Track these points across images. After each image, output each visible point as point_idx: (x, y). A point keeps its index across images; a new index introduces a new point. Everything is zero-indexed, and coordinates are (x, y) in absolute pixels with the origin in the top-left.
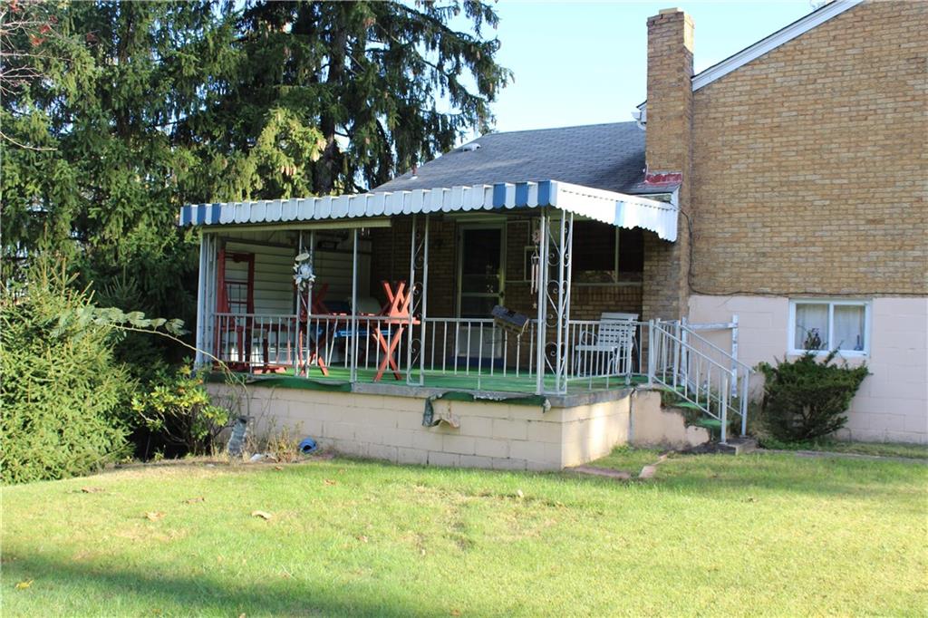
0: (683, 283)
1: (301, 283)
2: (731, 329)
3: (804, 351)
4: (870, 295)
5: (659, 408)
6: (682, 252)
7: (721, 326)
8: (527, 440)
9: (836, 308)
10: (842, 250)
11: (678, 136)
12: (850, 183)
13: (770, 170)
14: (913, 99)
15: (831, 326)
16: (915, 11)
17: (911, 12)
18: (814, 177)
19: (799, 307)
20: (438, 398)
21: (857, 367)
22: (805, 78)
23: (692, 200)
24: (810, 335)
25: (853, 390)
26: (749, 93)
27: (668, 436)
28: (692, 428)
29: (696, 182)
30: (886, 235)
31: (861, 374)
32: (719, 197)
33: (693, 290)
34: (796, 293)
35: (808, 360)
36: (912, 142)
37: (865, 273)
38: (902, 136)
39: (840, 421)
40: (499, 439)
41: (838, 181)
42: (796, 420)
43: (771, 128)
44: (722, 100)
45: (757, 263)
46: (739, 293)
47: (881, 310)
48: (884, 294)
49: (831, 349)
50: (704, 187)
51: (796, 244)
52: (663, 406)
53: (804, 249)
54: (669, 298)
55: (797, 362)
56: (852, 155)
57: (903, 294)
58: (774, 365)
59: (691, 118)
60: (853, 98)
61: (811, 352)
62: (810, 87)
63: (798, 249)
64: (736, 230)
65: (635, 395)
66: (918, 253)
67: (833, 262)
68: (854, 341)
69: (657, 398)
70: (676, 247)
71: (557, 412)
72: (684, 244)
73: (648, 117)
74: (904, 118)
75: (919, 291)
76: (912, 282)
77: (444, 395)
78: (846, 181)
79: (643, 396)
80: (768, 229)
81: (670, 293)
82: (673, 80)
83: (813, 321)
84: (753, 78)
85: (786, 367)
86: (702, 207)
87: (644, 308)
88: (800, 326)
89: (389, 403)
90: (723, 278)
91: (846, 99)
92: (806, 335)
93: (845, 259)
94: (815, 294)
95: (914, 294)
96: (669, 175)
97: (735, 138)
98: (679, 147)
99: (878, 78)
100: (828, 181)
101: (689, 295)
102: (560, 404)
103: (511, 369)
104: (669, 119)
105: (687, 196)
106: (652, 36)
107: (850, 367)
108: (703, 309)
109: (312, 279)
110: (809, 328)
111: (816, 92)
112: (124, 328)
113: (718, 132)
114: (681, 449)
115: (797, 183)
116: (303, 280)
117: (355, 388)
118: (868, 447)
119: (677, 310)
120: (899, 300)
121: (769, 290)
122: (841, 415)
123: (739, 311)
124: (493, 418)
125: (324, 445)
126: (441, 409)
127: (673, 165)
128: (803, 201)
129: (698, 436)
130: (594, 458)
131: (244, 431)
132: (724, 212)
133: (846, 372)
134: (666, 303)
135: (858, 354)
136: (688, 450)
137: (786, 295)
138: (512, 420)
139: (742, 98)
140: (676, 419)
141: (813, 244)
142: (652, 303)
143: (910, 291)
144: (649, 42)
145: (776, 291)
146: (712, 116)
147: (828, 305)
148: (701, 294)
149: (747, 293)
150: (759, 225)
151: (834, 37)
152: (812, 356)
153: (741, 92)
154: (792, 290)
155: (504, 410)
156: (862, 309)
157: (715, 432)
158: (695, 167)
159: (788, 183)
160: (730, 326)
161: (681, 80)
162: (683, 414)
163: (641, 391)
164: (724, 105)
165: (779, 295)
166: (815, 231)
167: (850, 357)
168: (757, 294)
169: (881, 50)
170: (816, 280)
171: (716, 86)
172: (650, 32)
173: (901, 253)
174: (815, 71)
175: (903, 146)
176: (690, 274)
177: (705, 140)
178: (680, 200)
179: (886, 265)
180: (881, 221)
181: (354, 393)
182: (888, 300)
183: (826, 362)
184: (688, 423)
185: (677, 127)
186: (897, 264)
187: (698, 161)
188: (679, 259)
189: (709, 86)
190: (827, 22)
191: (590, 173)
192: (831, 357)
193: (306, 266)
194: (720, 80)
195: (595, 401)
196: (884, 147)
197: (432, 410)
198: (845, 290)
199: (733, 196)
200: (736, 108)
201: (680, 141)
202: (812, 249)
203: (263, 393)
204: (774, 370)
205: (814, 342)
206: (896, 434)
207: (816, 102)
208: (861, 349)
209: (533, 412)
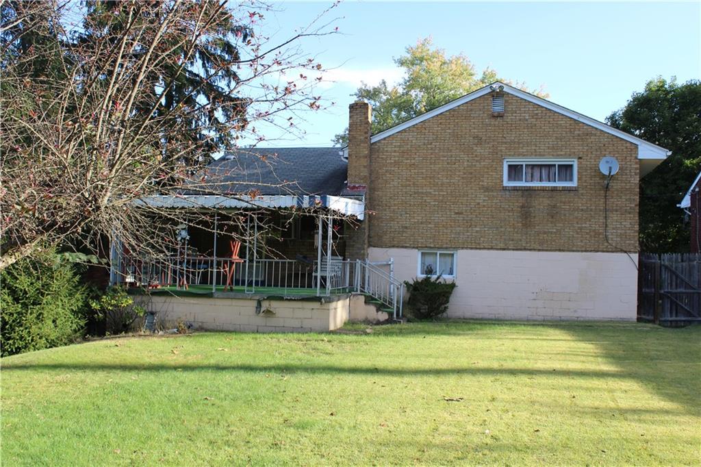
0: (366, 241)
1: (181, 241)
2: (390, 264)
3: (425, 276)
4: (457, 248)
5: (363, 303)
6: (366, 226)
7: (385, 263)
8: (311, 318)
9: (440, 254)
10: (443, 226)
11: (365, 167)
12: (447, 194)
13: (409, 185)
14: (476, 156)
15: (438, 263)
16: (477, 115)
17: (475, 115)
18: (431, 191)
19: (422, 254)
20: (264, 299)
21: (451, 283)
22: (426, 141)
23: (370, 199)
24: (427, 267)
25: (450, 293)
26: (400, 146)
27: (368, 317)
28: (380, 313)
29: (372, 190)
30: (464, 220)
31: (453, 286)
32: (384, 198)
33: (370, 245)
34: (422, 247)
35: (427, 279)
36: (475, 177)
37: (454, 238)
38: (471, 173)
39: (446, 308)
40: (297, 318)
41: (441, 193)
42: (424, 308)
43: (410, 165)
44: (386, 149)
45: (403, 231)
46: (393, 246)
47: (462, 256)
48: (462, 248)
49: (438, 274)
50: (376, 193)
51: (422, 223)
52: (365, 302)
53: (425, 226)
54: (359, 249)
55: (422, 281)
56: (448, 181)
57: (471, 248)
58: (411, 282)
59: (370, 157)
60: (449, 154)
61: (429, 276)
62: (429, 146)
63: (422, 225)
64: (392, 215)
65: (352, 297)
66: (478, 229)
67: (439, 232)
68: (449, 269)
69: (362, 299)
70: (363, 223)
71: (327, 304)
72: (367, 221)
73: (349, 155)
74: (472, 165)
75: (478, 247)
76: (475, 243)
77: (268, 298)
78: (445, 193)
79: (355, 298)
80: (408, 215)
81: (360, 246)
82: (362, 138)
83: (429, 260)
84: (401, 139)
85: (417, 283)
86: (375, 203)
87: (346, 254)
88: (423, 263)
89: (235, 302)
90: (386, 239)
91: (446, 154)
92: (425, 267)
93: (445, 231)
94: (431, 248)
95: (476, 248)
96: (360, 186)
97: (393, 169)
98: (365, 173)
99: (460, 145)
100: (437, 193)
101: (369, 247)
102: (329, 301)
103: (270, 285)
104: (360, 157)
105: (368, 197)
106: (352, 114)
107: (447, 283)
108: (376, 255)
109: (188, 238)
110: (427, 264)
111: (432, 149)
112: (87, 264)
113: (384, 165)
114: (374, 322)
115: (422, 193)
116: (182, 238)
117: (216, 295)
118: (458, 320)
119: (364, 254)
120: (469, 251)
121: (408, 245)
122: (446, 305)
123: (394, 256)
124: (293, 308)
125: (196, 325)
126: (265, 305)
127: (362, 181)
128: (425, 202)
129: (383, 316)
130: (339, 327)
131: (154, 319)
132: (386, 206)
133: (446, 285)
134: (358, 251)
135: (450, 276)
136: (379, 323)
137: (417, 248)
138: (303, 309)
139: (396, 149)
140: (372, 309)
141: (430, 223)
142: (351, 251)
143: (474, 247)
144: (350, 117)
145: (412, 246)
146: (380, 156)
147: (436, 253)
148: (374, 247)
149: (398, 247)
150: (404, 213)
151: (441, 124)
152: (430, 278)
153: (395, 146)
154: (420, 245)
155: (299, 304)
156: (453, 255)
157: (391, 314)
158: (372, 182)
159: (418, 193)
160: (390, 263)
161: (366, 138)
162: (376, 306)
163: (354, 295)
164: (387, 151)
165: (414, 248)
166: (431, 217)
167: (447, 278)
168: (403, 247)
169: (462, 132)
170: (431, 241)
171: (383, 142)
172: (350, 112)
173: (470, 229)
174: (431, 139)
175: (471, 178)
176: (369, 237)
177: (377, 169)
178: (366, 199)
179: (463, 235)
180: (462, 213)
181: (215, 298)
182: (465, 251)
183: (436, 280)
184: (378, 310)
185: (364, 162)
186: (469, 234)
187: (373, 179)
188: (364, 229)
189: (379, 141)
190: (437, 115)
191: (314, 181)
192: (438, 278)
193: (184, 231)
194: (385, 139)
195: (339, 300)
196: (463, 178)
197: (260, 306)
198: (445, 246)
199: (391, 198)
200: (393, 154)
201: (366, 169)
202: (429, 226)
203: (156, 299)
204: (411, 285)
205: (429, 271)
206: (468, 315)
207: (432, 154)
208: (452, 274)
209: (316, 305)
